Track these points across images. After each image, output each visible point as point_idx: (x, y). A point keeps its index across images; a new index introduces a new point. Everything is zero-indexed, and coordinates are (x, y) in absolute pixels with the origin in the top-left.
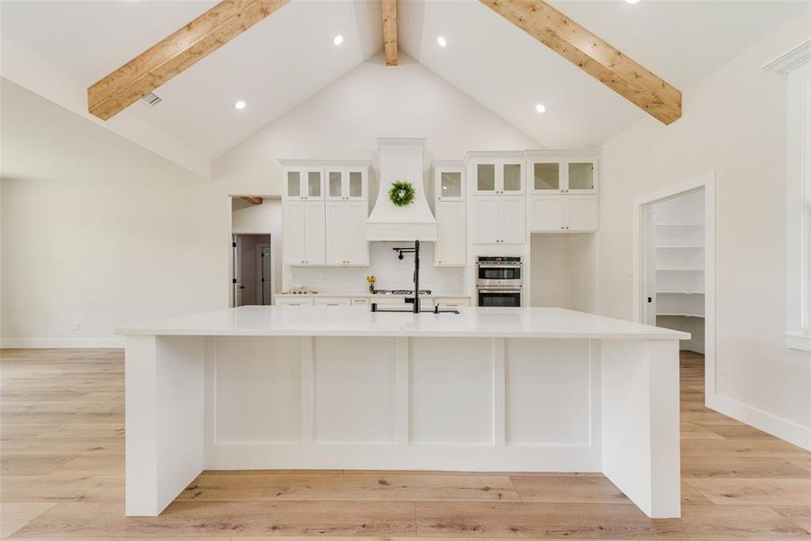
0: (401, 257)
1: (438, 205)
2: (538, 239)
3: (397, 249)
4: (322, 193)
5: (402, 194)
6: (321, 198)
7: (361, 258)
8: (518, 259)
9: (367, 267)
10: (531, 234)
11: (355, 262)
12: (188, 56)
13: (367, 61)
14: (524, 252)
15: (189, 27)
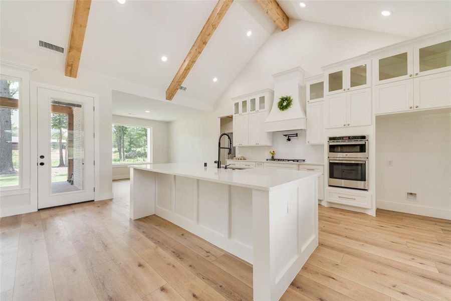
0: (289, 140)
1: (308, 105)
2: (382, 120)
3: (286, 135)
4: (247, 111)
5: (285, 103)
6: (247, 113)
7: (266, 142)
8: (364, 137)
9: (271, 146)
10: (377, 117)
11: (262, 143)
12: (185, 72)
13: (271, 34)
14: (370, 132)
15: (185, 61)
